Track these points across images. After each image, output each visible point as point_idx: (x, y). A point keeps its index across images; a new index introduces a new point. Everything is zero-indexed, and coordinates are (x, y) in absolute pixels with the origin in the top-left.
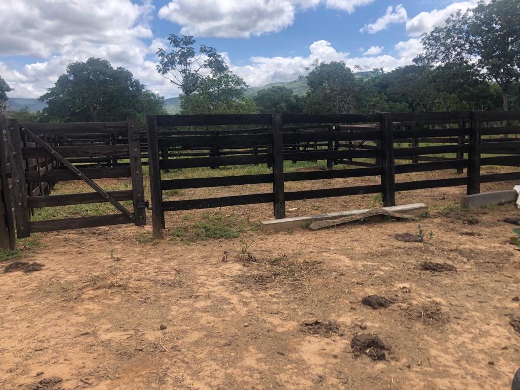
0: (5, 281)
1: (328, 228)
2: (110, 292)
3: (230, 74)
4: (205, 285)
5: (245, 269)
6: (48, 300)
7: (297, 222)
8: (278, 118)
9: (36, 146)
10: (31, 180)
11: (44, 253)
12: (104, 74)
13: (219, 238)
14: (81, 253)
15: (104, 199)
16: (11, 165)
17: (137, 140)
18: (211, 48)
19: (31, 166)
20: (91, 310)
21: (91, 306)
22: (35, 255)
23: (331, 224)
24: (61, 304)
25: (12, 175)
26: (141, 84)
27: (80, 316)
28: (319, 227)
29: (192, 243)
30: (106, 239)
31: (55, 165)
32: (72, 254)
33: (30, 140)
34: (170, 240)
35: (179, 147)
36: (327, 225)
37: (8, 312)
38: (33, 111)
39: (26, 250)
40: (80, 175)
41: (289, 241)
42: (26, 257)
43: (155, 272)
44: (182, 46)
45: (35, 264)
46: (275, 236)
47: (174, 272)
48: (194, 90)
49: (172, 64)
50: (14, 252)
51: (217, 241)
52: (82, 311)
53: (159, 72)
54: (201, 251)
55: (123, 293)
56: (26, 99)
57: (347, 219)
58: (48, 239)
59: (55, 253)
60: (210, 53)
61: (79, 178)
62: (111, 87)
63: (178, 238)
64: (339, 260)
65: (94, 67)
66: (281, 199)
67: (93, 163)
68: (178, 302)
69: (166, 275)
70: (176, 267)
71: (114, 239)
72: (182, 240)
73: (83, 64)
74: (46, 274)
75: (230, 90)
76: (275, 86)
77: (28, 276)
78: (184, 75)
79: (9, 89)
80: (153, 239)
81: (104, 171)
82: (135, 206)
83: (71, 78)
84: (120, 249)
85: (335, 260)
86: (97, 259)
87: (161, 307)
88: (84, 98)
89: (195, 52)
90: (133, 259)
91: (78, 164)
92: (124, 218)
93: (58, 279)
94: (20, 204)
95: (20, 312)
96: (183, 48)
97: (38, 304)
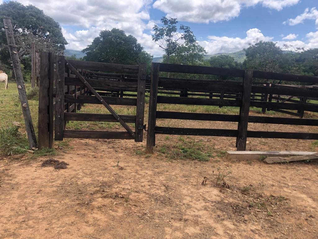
0: (40, 175)
1: (279, 163)
2: (115, 203)
3: (196, 45)
4: (190, 208)
5: (222, 196)
6: (67, 200)
7: (256, 155)
8: (250, 73)
9: (76, 77)
10: (68, 101)
11: (70, 153)
12: (121, 38)
13: (194, 160)
14: (96, 157)
15: (116, 120)
16: (56, 88)
17: (144, 80)
18: (187, 27)
19: (71, 90)
20: (98, 220)
21: (98, 215)
22: (64, 154)
23: (283, 161)
24: (76, 208)
25: (56, 96)
26: (141, 46)
27: (89, 226)
28: (273, 162)
29: (174, 161)
30: (113, 147)
31: (86, 90)
32: (89, 157)
33: (73, 73)
34: (157, 156)
35: (162, 88)
36: (279, 161)
37: (35, 208)
38: (78, 57)
39: (59, 149)
40: (102, 100)
41: (250, 171)
42: (58, 155)
43: (149, 185)
44: (170, 24)
45: (63, 163)
46: (238, 165)
47: (163, 188)
48: (173, 53)
49: (161, 36)
50: (51, 150)
51: (193, 162)
52: (91, 221)
53: (153, 40)
54: (182, 170)
55: (125, 205)
56: (76, 51)
57: (296, 159)
58: (74, 142)
59: (78, 154)
60: (186, 30)
61: (101, 103)
62: (123, 46)
63: (163, 155)
64: (303, 200)
65: (115, 33)
66: (244, 136)
67: (109, 92)
68: (170, 223)
69: (158, 189)
70: (165, 182)
71: (119, 148)
72: (166, 157)
73: (109, 31)
74: (69, 173)
75: (195, 54)
76: (223, 55)
77: (56, 173)
78: (168, 43)
79: (66, 43)
80: (146, 153)
81: (119, 100)
82: (137, 127)
83: (101, 40)
84: (123, 157)
85: (298, 198)
86: (106, 164)
87: (157, 226)
88: (107, 52)
89: (177, 29)
90: (132, 169)
91: (100, 91)
92: (128, 135)
93: (77, 179)
94: (59, 116)
95: (44, 209)
96: (170, 26)
97: (59, 203)
